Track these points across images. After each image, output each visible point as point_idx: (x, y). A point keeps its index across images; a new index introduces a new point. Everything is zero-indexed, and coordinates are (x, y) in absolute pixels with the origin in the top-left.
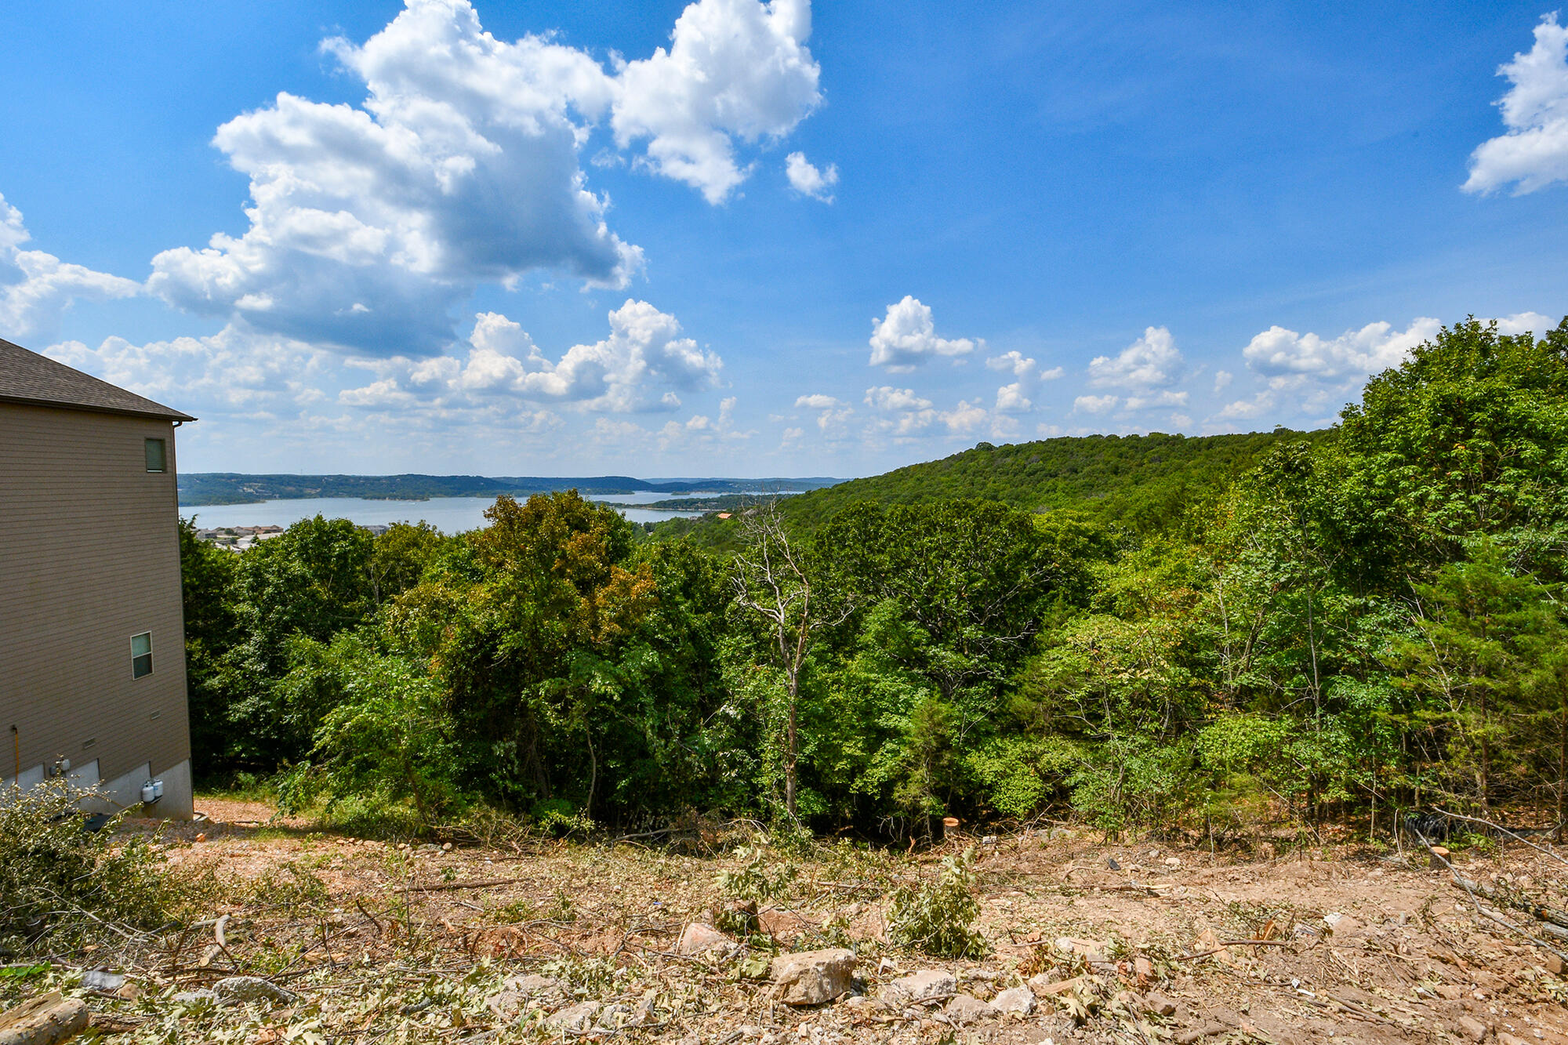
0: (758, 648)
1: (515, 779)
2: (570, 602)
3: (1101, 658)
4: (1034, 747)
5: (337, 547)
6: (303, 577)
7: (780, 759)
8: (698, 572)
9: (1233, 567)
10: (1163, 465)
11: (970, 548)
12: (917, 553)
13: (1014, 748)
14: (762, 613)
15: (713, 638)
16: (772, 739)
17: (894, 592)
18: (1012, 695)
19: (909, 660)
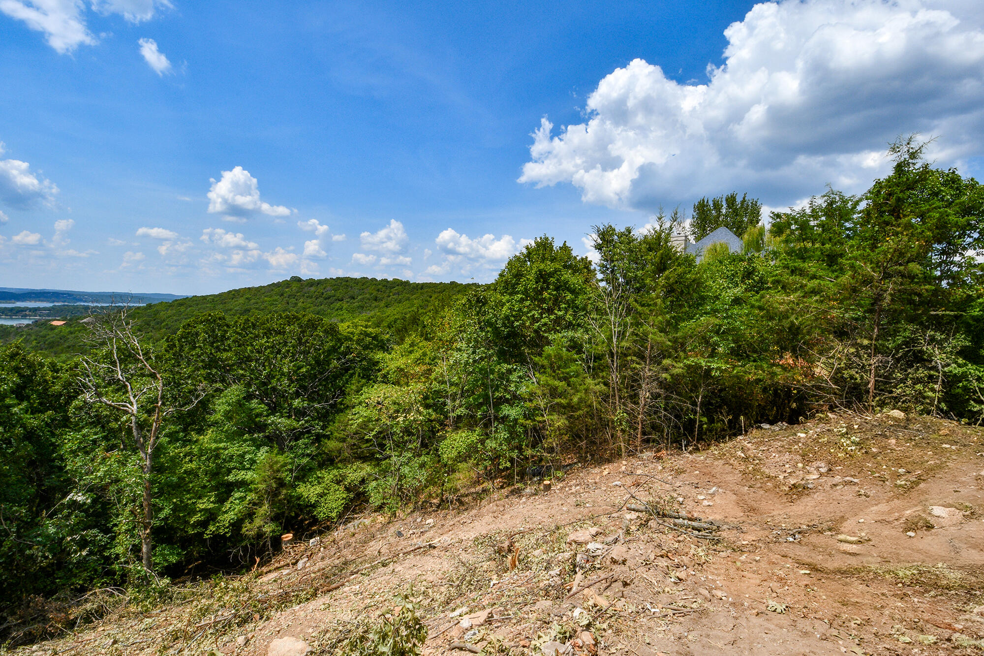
0: (106, 438)
3: (383, 409)
4: (341, 472)
7: (134, 528)
10: (400, 297)
11: (297, 346)
13: (328, 475)
14: (111, 407)
15: (54, 435)
16: (126, 513)
17: (237, 381)
18: (326, 441)
19: (252, 429)
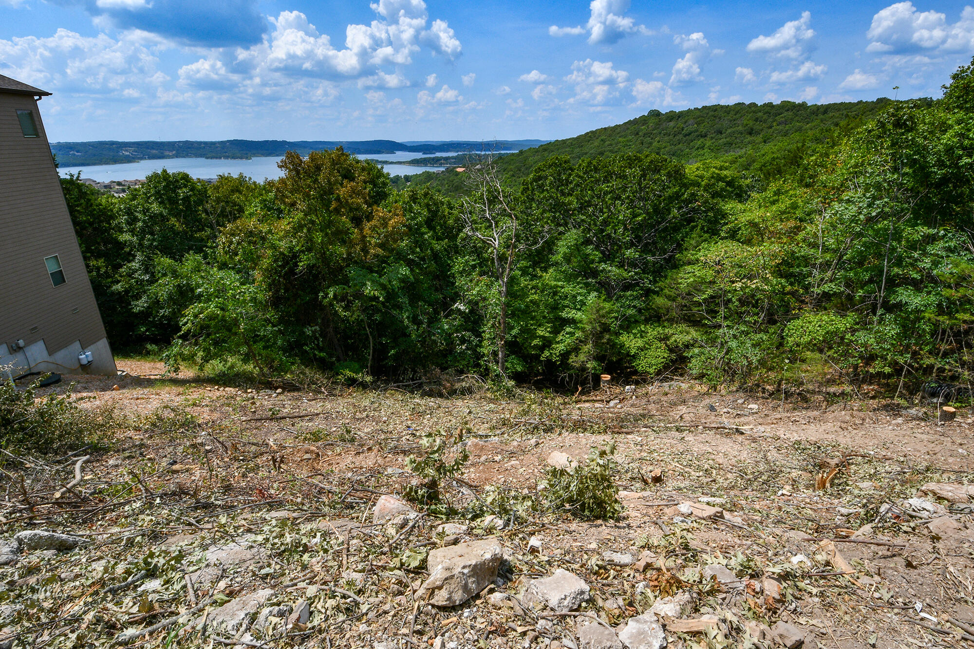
0: (480, 265)
1: (321, 350)
2: (347, 232)
3: (722, 271)
4: (666, 331)
5: (182, 193)
6: (161, 214)
7: (494, 338)
8: (438, 211)
9: (836, 205)
10: (787, 127)
11: (636, 192)
12: (596, 195)
13: (652, 332)
14: (482, 240)
15: (449, 258)
16: (489, 325)
17: (577, 226)
18: (655, 296)
19: (585, 272)
